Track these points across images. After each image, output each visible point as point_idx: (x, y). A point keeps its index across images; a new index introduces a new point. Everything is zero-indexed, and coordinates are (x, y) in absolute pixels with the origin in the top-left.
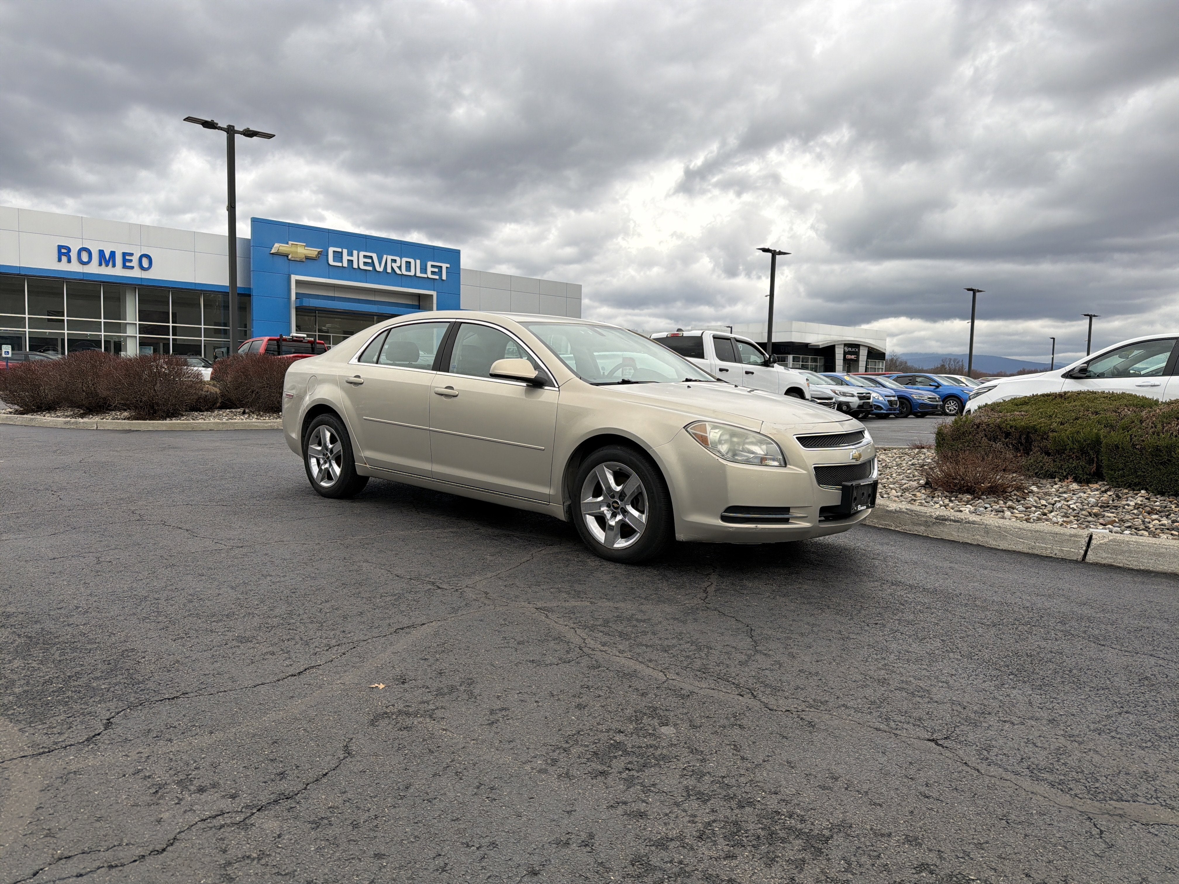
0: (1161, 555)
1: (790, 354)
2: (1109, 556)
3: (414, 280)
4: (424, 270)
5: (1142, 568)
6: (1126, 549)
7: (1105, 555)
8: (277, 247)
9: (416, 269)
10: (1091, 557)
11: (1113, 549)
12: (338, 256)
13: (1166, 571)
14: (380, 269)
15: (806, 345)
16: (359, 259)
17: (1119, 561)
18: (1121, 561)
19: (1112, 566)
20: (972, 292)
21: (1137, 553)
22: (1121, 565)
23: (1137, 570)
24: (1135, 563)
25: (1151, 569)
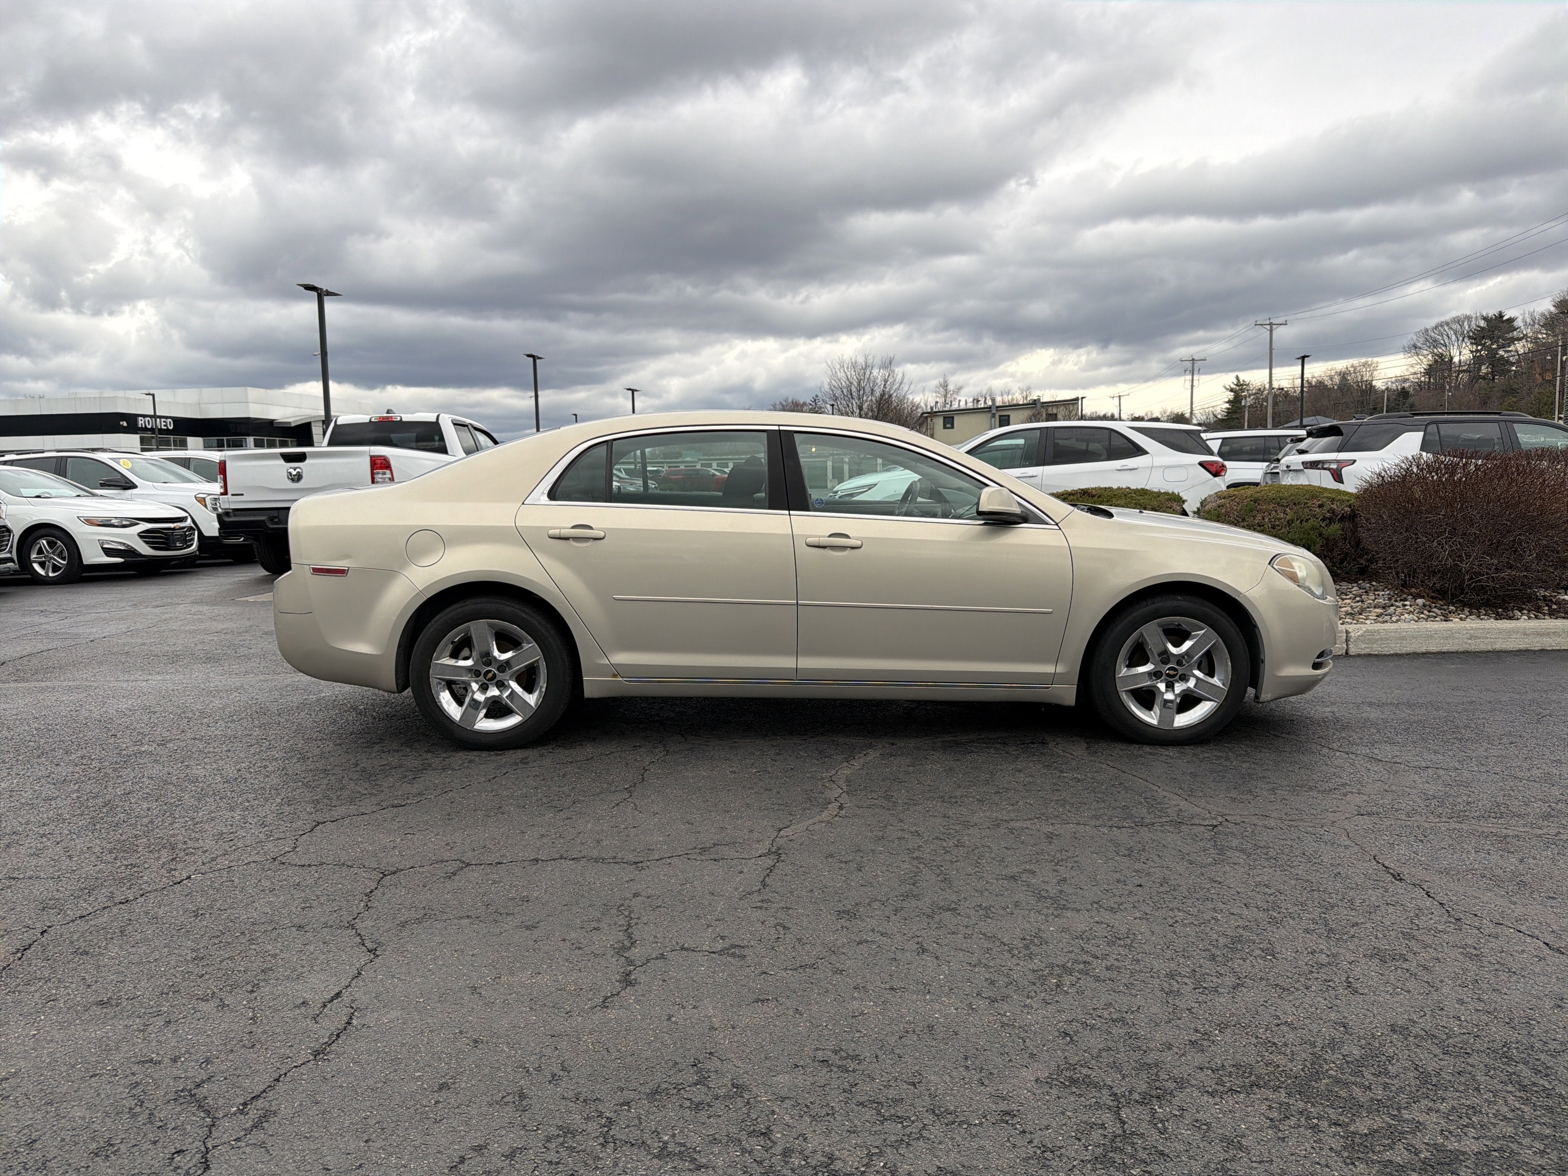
0: (1403, 638)
1: (249, 435)
2: (1367, 646)
5: (1392, 652)
6: (1378, 637)
7: (1363, 646)
10: (1353, 651)
11: (1369, 639)
13: (1408, 652)
15: (271, 422)
17: (1374, 649)
18: (1376, 649)
19: (1370, 654)
20: (531, 359)
21: (1387, 639)
22: (1376, 653)
23: (1389, 655)
24: (1387, 649)
25: (1398, 652)
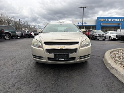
3: (118, 22)
4: (119, 20)
8: (100, 20)
9: (118, 20)
12: (107, 20)
14: (113, 21)
16: (110, 20)
